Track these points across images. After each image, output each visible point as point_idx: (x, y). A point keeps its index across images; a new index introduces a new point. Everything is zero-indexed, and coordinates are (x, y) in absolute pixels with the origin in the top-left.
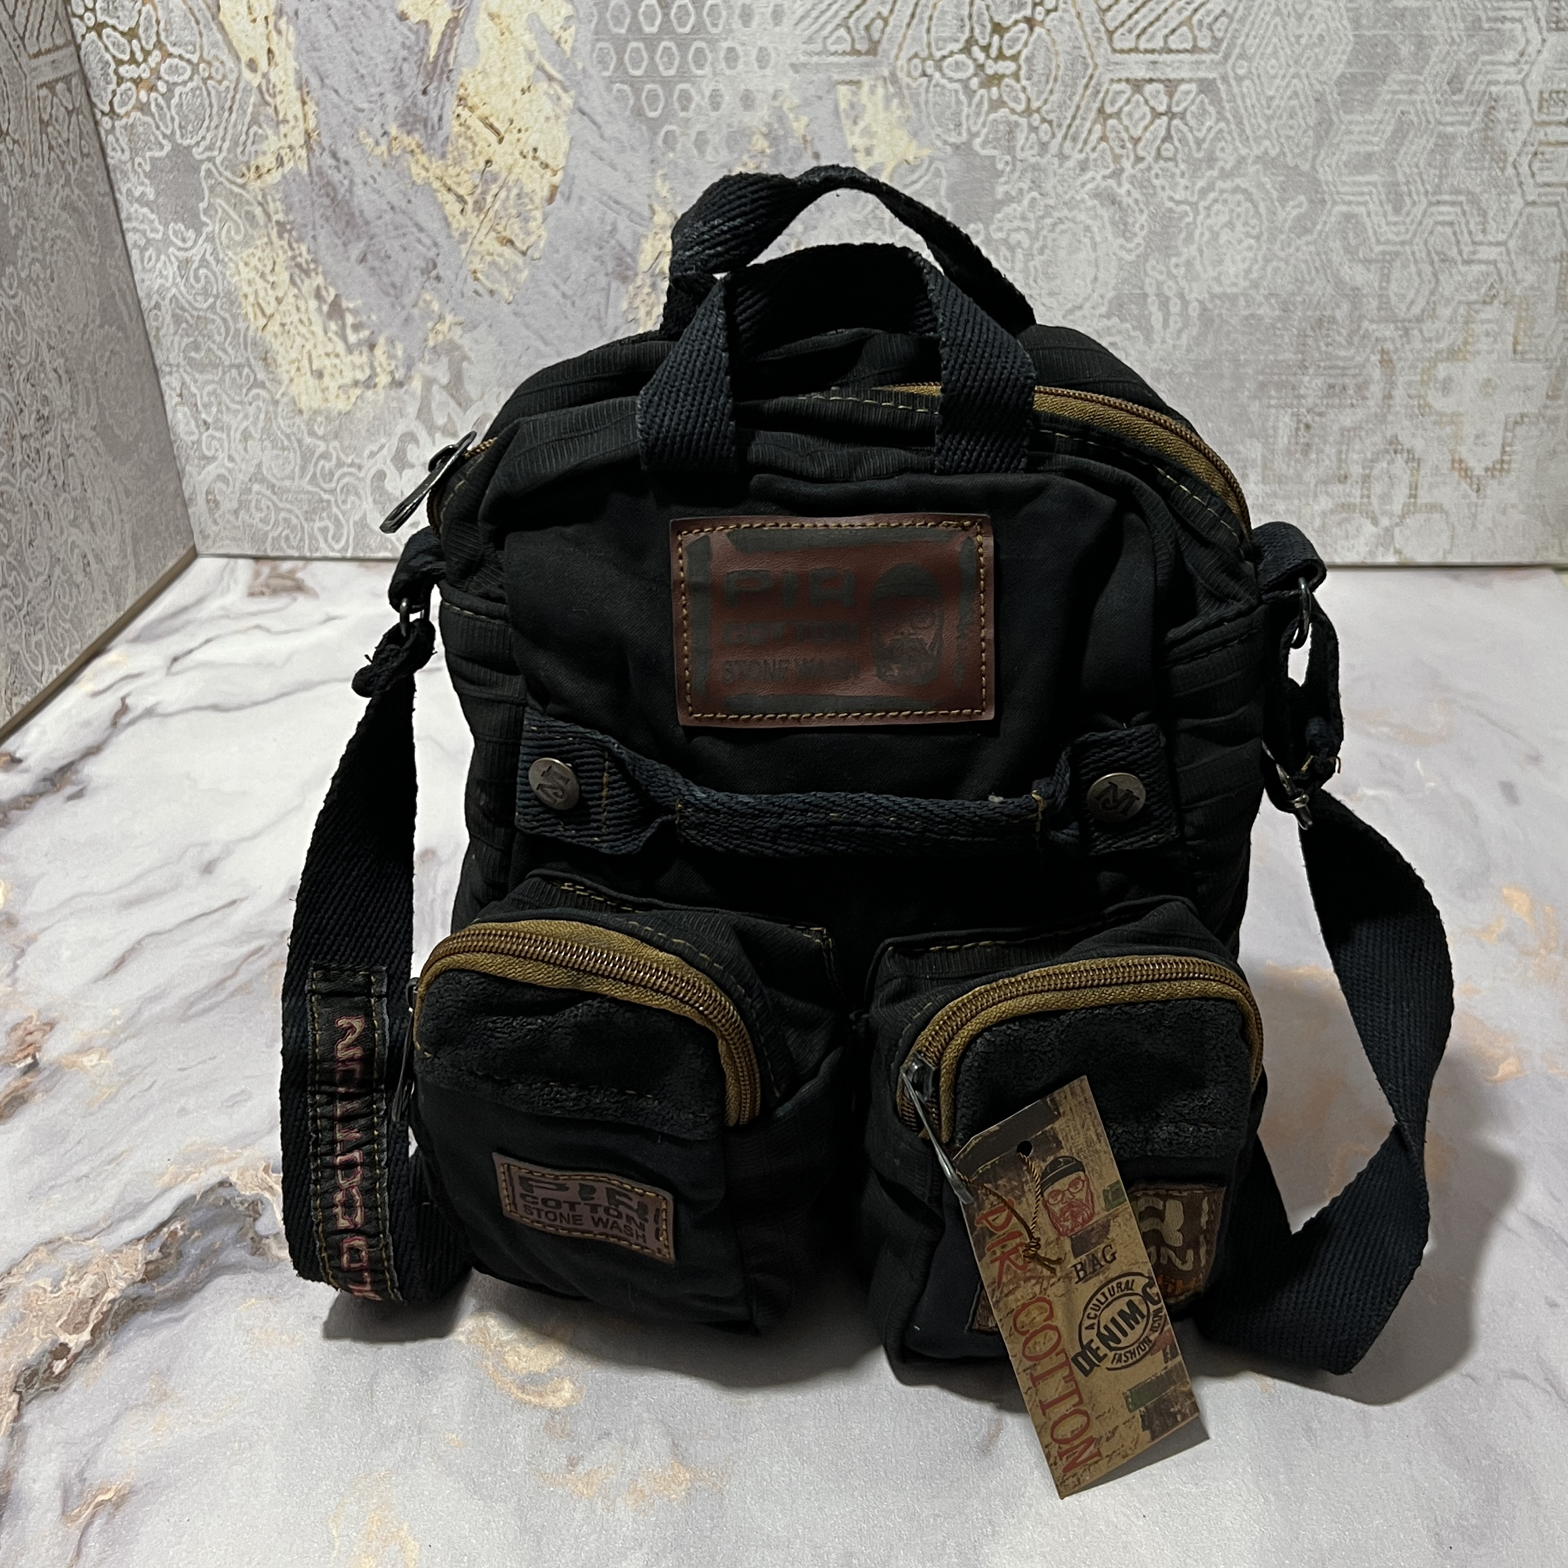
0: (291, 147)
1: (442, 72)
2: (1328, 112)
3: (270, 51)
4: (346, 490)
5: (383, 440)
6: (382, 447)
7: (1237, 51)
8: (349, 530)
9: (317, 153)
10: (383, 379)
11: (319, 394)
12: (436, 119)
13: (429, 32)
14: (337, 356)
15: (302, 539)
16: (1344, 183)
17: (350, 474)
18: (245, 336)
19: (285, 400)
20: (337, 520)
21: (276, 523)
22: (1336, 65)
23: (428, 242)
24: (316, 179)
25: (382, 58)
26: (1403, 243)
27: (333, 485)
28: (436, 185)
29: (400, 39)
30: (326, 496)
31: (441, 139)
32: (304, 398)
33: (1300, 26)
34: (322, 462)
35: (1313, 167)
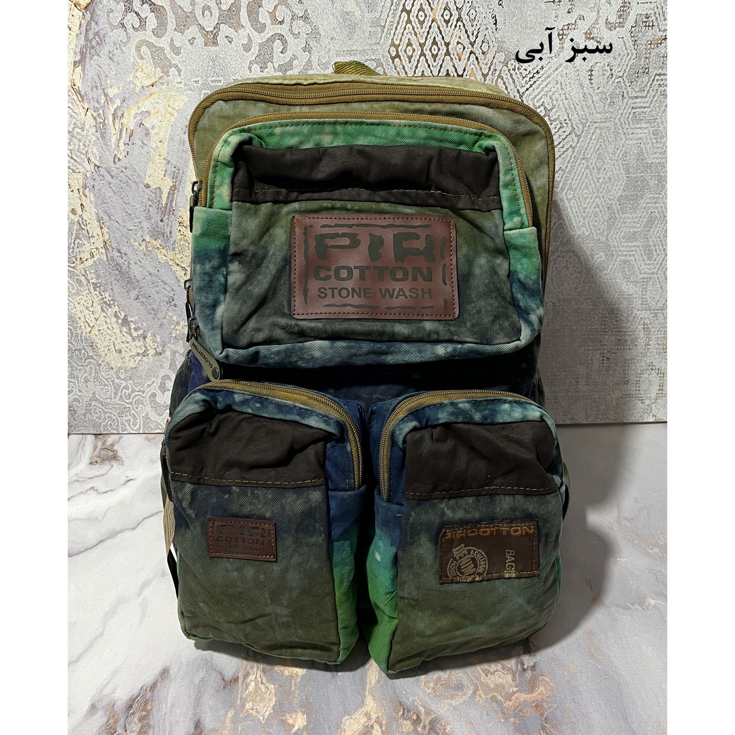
0: (97, 249)
1: (170, 211)
2: (614, 213)
3: (82, 205)
4: (138, 402)
5: (153, 380)
6: (154, 382)
7: (567, 187)
8: (140, 421)
9: (110, 250)
10: (151, 352)
11: (121, 360)
12: (168, 233)
13: (161, 192)
14: (128, 342)
15: (118, 425)
16: (623, 247)
17: (139, 395)
18: (81, 336)
19: (104, 364)
20: (134, 416)
21: (105, 419)
22: (617, 191)
23: (169, 289)
24: (111, 262)
25: (139, 205)
26: (653, 273)
27: (131, 400)
28: (171, 263)
29: (147, 197)
30: (127, 406)
31: (171, 242)
32: (113, 362)
33: (599, 174)
34: (125, 390)
35: (607, 239)
